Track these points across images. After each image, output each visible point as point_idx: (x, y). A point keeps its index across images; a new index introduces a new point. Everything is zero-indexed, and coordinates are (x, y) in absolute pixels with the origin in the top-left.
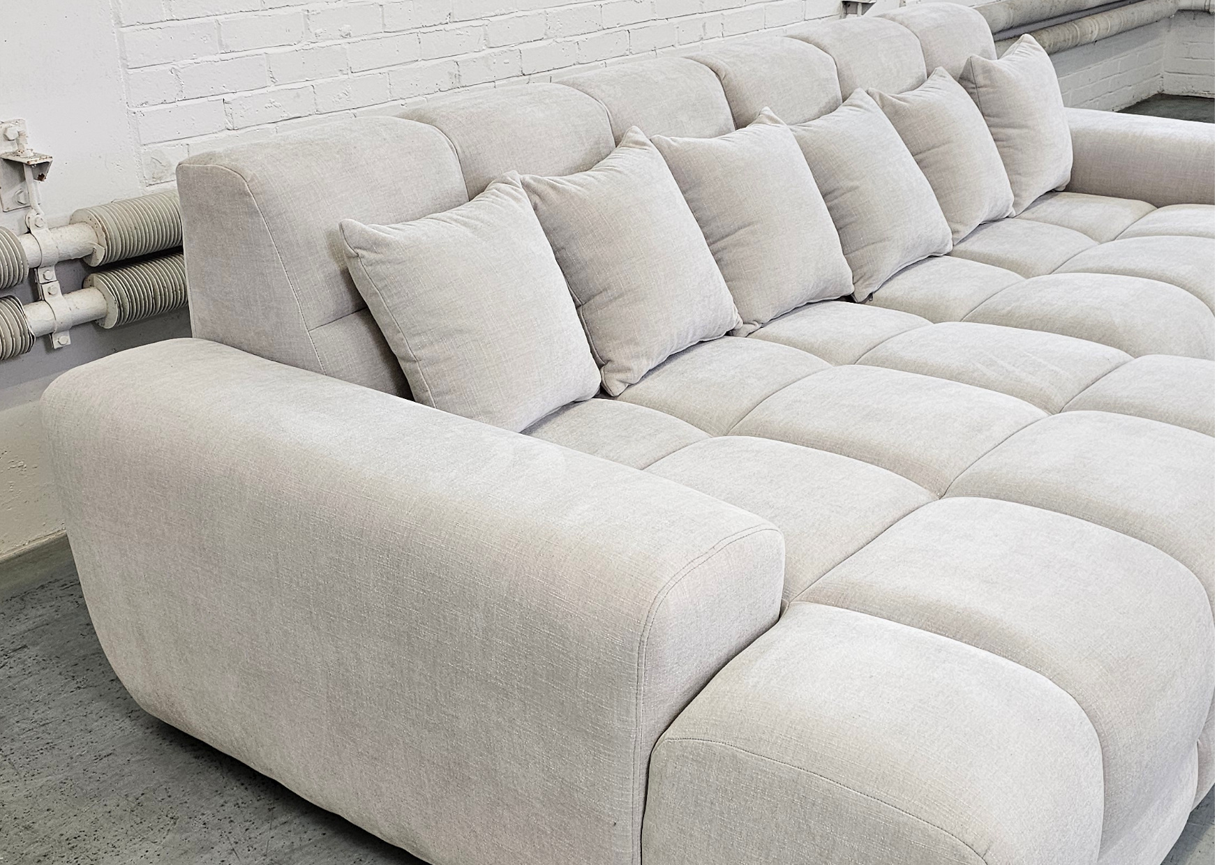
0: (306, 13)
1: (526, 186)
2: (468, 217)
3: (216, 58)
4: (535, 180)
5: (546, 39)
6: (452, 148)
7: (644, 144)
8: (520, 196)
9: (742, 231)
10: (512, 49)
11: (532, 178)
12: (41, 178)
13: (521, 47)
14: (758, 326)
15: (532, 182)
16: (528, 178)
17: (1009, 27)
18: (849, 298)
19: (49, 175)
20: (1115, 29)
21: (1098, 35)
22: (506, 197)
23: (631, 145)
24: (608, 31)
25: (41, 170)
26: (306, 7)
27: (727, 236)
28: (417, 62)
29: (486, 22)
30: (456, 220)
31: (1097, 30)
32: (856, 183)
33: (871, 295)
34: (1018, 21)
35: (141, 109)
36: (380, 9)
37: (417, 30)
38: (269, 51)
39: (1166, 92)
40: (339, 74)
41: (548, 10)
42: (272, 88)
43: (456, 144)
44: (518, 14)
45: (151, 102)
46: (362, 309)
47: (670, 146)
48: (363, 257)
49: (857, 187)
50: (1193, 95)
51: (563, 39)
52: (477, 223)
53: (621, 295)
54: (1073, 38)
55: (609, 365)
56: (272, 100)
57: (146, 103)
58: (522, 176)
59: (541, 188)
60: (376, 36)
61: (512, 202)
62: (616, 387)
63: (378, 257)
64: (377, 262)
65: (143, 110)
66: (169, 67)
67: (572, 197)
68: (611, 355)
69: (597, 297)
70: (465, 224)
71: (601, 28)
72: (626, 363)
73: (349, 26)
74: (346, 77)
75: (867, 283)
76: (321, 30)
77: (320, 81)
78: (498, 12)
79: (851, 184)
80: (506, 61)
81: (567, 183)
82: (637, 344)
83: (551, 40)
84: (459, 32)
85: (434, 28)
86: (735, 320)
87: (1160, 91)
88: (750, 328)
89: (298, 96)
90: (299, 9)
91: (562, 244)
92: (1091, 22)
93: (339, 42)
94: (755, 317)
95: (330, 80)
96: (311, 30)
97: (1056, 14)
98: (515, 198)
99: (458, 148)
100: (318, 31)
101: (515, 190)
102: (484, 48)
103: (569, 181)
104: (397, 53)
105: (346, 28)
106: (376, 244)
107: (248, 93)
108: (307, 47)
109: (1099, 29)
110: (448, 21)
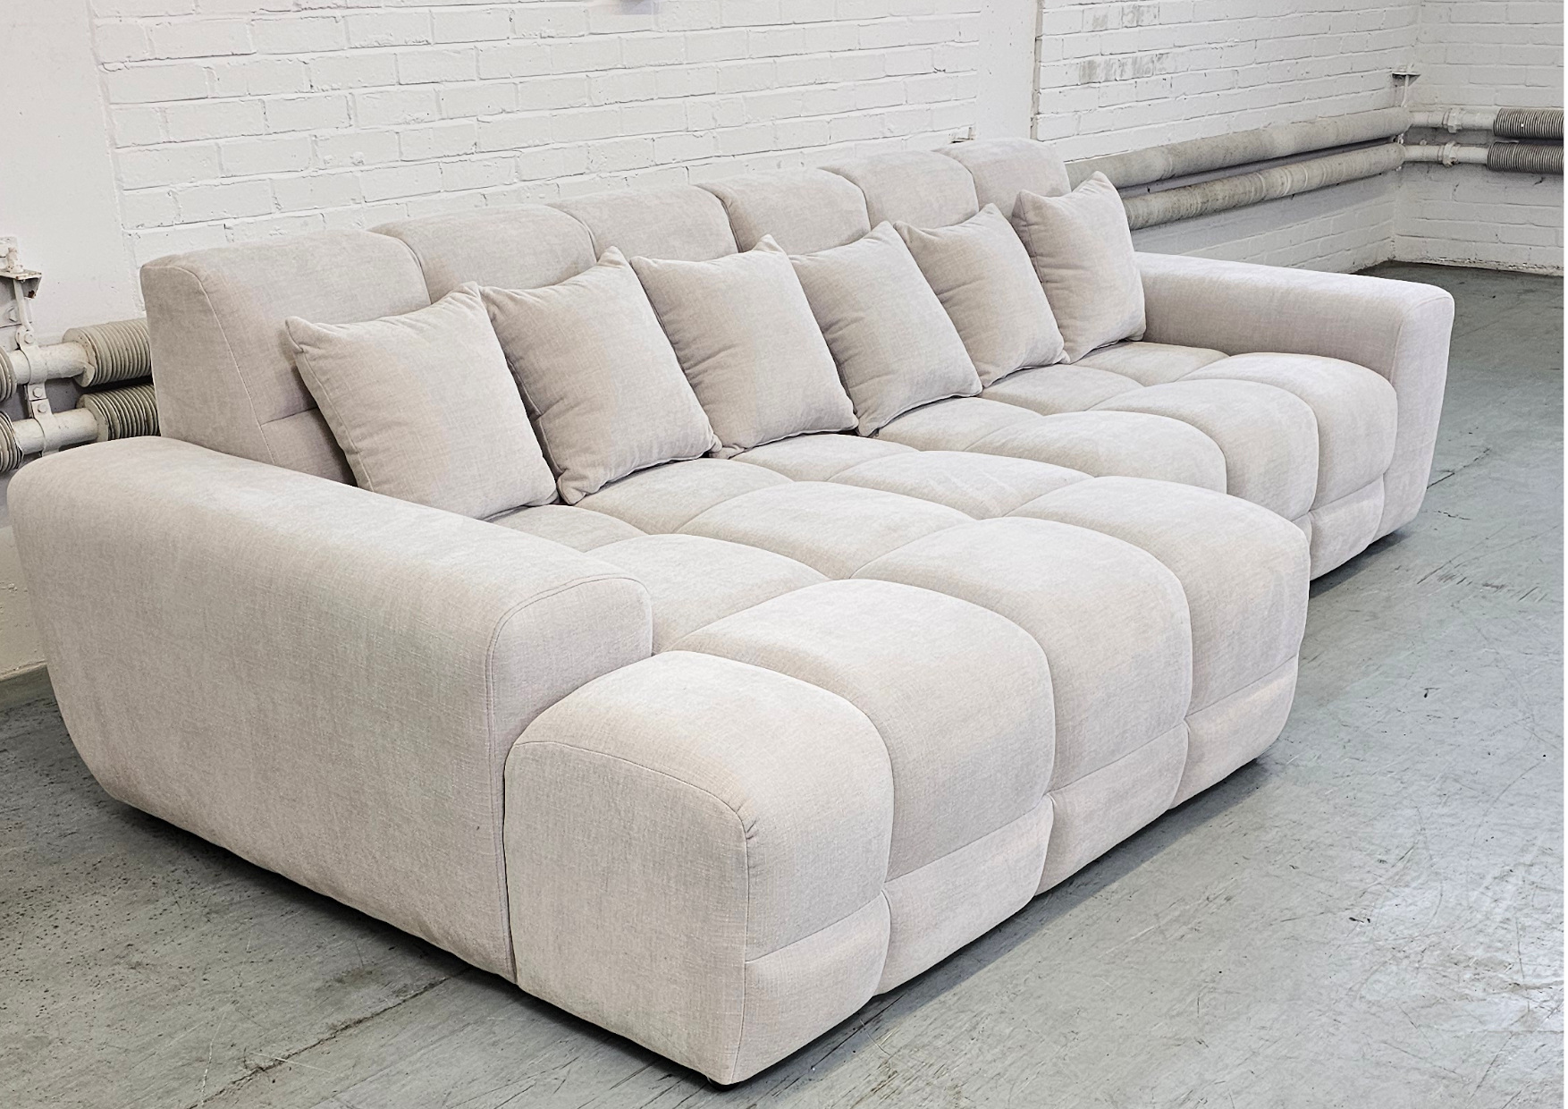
0: (314, 138)
1: (485, 297)
2: (417, 321)
3: (216, 182)
4: (494, 291)
5: (588, 174)
6: (415, 259)
7: (618, 263)
8: (474, 304)
9: (722, 354)
10: (548, 182)
11: (491, 290)
12: (31, 294)
13: (559, 181)
14: (739, 450)
15: (491, 293)
16: (488, 290)
17: (1168, 176)
18: (854, 432)
19: (40, 290)
20: (1315, 182)
21: (1292, 187)
22: (459, 305)
23: (606, 264)
24: (661, 167)
25: (31, 285)
26: (314, 132)
27: (708, 358)
28: (439, 194)
29: (518, 154)
30: (403, 323)
31: (1289, 182)
32: (861, 314)
33: (878, 430)
34: (1179, 169)
35: (136, 231)
36: (396, 137)
37: (439, 160)
38: (271, 176)
39: (1397, 259)
40: (351, 202)
41: (590, 143)
42: (278, 215)
43: (419, 255)
44: (555, 146)
45: (146, 225)
46: (312, 407)
47: (649, 267)
48: (307, 352)
49: (862, 319)
50: (1428, 262)
51: (609, 174)
52: (424, 325)
53: (577, 405)
54: (1256, 191)
55: (566, 474)
56: (278, 228)
57: (142, 225)
58: (481, 288)
59: (499, 298)
61: (465, 309)
62: (571, 495)
63: (321, 352)
64: (320, 357)
65: (140, 232)
66: (167, 189)
67: (530, 308)
68: (567, 464)
69: (555, 407)
70: (411, 326)
71: (653, 163)
72: (583, 471)
73: (361, 153)
74: (359, 206)
75: (871, 417)
76: (330, 156)
77: (331, 209)
78: (530, 142)
79: (855, 315)
80: (541, 195)
81: (529, 296)
82: (593, 453)
83: (594, 175)
84: (487, 163)
85: (458, 158)
86: (712, 440)
87: (1391, 257)
88: (731, 451)
89: (306, 224)
90: (306, 134)
91: (521, 354)
92: (1283, 173)
93: (351, 169)
94: (735, 441)
95: (340, 209)
96: (320, 157)
97: (1232, 163)
98: (469, 306)
99: (423, 263)
100: (327, 158)
101: (471, 299)
102: (515, 181)
103: (529, 293)
104: (416, 183)
105: (358, 155)
106: (318, 340)
107: (251, 220)
108: (315, 174)
109: (1293, 181)
110: (473, 151)
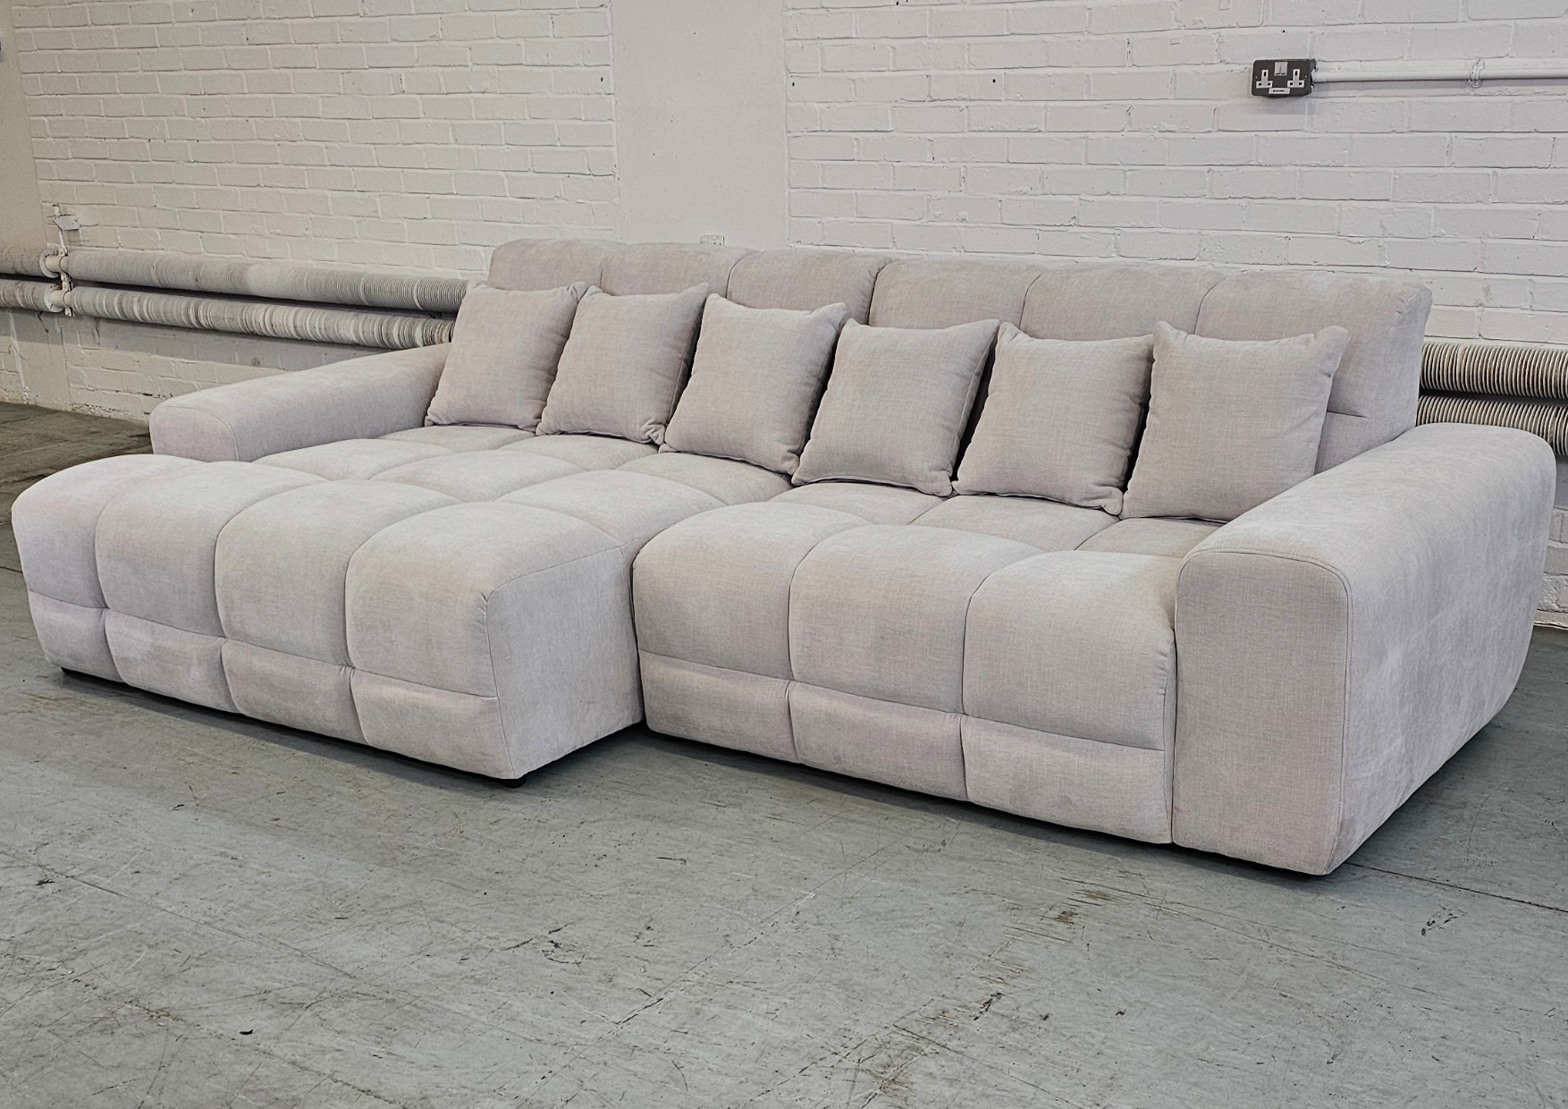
3: (852, 220)
5: (1198, 261)
29: (1118, 232)
36: (999, 204)
37: (1037, 227)
38: (893, 221)
40: (953, 250)
44: (1160, 230)
60: (992, 225)
66: (818, 220)
71: (1286, 262)
73: (966, 213)
76: (940, 213)
77: (934, 253)
78: (1134, 223)
83: (1206, 263)
84: (1084, 236)
90: (923, 194)
93: (955, 224)
96: (932, 212)
108: (926, 224)
